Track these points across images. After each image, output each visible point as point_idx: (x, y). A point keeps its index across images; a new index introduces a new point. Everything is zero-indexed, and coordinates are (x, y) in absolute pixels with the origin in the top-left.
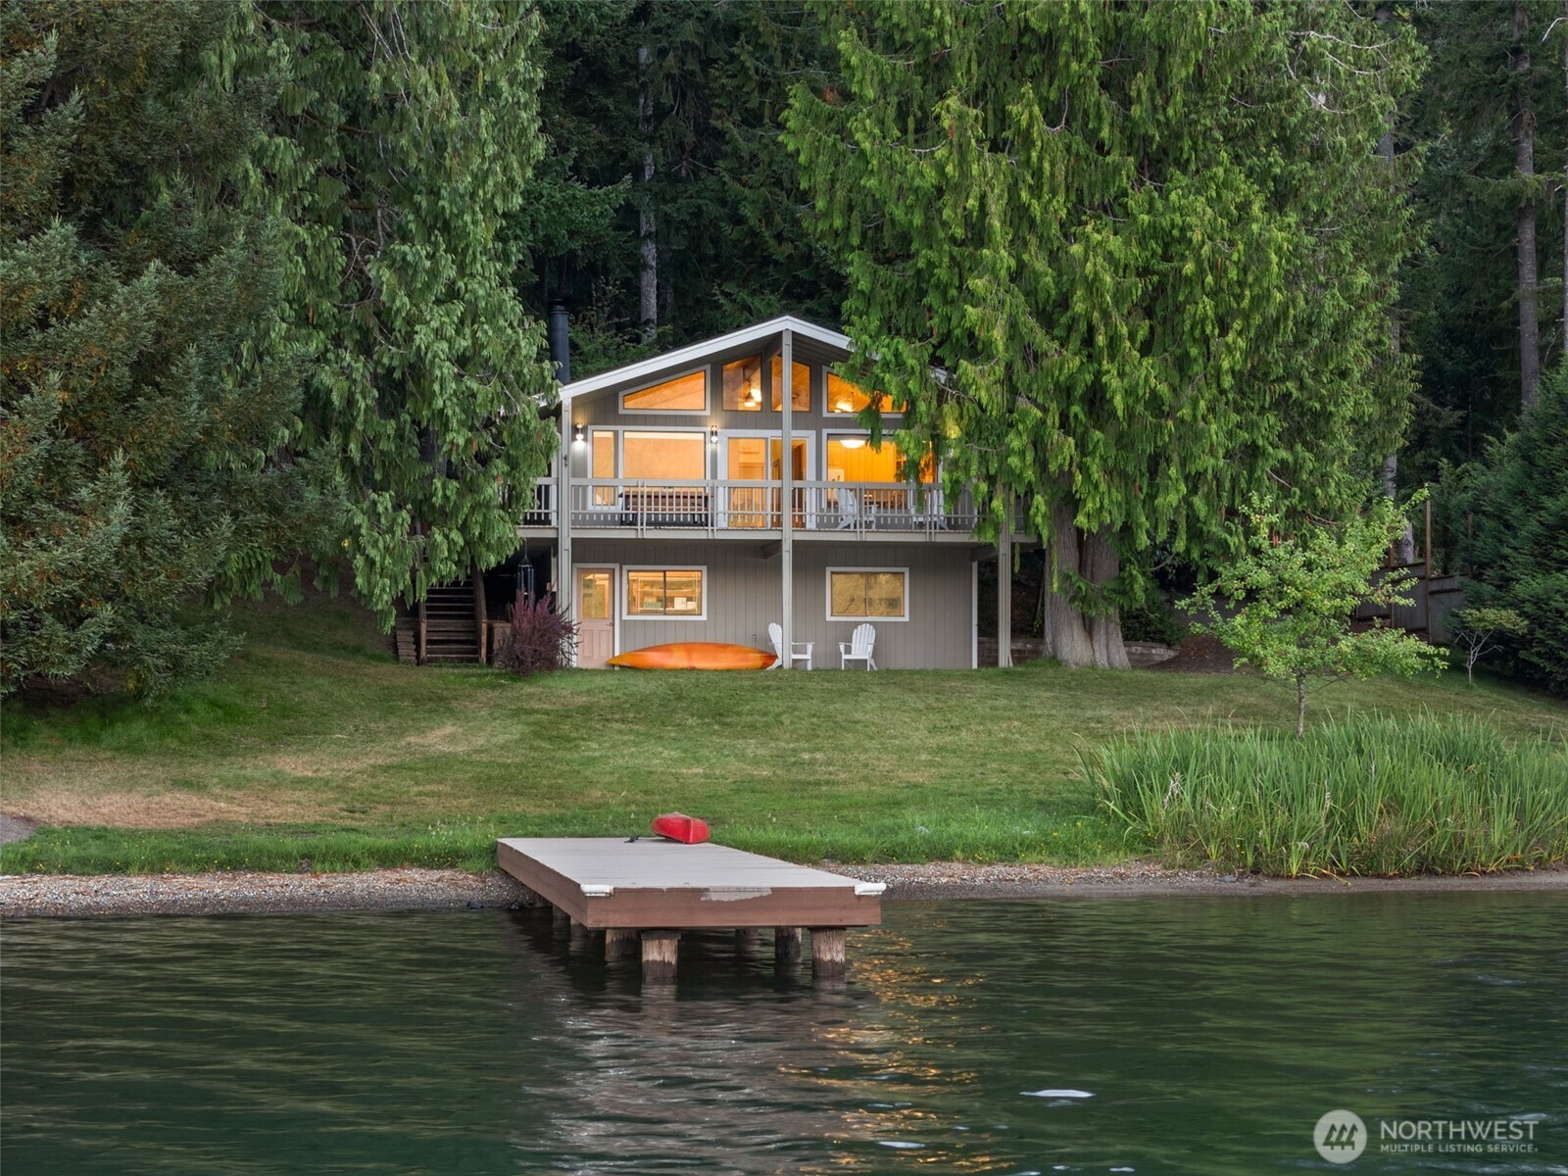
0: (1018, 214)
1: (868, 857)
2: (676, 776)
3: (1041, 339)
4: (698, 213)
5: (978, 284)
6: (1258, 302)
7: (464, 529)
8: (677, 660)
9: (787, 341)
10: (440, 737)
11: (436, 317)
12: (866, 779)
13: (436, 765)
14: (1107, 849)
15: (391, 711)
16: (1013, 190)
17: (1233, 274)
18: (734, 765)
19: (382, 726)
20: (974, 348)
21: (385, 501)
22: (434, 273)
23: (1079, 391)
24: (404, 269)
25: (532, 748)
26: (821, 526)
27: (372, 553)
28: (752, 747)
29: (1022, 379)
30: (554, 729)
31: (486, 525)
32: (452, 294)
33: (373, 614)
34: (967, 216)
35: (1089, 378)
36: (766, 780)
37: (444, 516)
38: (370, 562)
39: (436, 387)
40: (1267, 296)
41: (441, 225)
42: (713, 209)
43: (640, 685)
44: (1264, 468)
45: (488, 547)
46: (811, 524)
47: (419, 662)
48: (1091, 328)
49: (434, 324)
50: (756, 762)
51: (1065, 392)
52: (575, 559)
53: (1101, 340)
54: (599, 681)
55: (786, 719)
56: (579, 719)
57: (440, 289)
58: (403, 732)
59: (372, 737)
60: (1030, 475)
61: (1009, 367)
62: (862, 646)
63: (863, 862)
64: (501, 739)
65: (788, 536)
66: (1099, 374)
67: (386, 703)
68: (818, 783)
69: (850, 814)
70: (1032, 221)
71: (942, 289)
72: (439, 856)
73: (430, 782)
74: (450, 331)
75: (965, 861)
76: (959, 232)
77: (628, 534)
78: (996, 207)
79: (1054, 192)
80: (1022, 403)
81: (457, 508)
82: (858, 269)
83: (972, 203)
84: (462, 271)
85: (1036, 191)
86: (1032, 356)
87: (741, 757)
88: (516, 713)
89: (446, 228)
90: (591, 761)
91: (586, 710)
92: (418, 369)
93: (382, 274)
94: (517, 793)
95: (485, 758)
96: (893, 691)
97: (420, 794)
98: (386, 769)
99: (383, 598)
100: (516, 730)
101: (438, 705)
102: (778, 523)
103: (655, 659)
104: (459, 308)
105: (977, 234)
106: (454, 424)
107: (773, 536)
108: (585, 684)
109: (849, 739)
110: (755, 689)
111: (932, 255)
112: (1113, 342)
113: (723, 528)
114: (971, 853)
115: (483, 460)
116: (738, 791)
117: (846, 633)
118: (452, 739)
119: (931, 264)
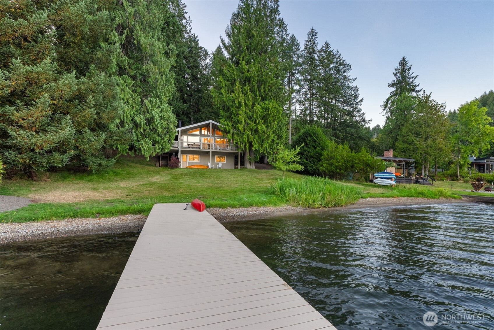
0: (245, 103)
1: (237, 207)
2: (196, 186)
3: (249, 122)
4: (197, 118)
5: (240, 112)
6: (278, 118)
7: (162, 145)
8: (195, 167)
9: (211, 124)
10: (156, 179)
11: (156, 110)
12: (227, 186)
13: (152, 184)
14: (281, 203)
15: (149, 174)
16: (245, 100)
17: (275, 114)
18: (206, 184)
19: (146, 176)
20: (239, 122)
21: (147, 140)
22: (156, 104)
23: (254, 129)
24: (151, 102)
25: (171, 180)
26: (215, 149)
27: (144, 147)
28: (208, 180)
29: (246, 127)
30: (176, 177)
31: (165, 145)
32: (159, 107)
33: (145, 158)
34: (239, 102)
35: (255, 127)
36: (211, 187)
37: (158, 143)
38: (144, 149)
39: (155, 120)
40: (279, 117)
41: (158, 96)
42: (199, 118)
43: (190, 170)
44: (275, 142)
45: (166, 148)
46: (213, 149)
47: (159, 166)
48: (256, 120)
49: (156, 111)
50: (209, 183)
51: (252, 130)
52: (181, 153)
53: (257, 122)
54: (184, 170)
55: (212, 176)
56: (180, 175)
57: (157, 106)
58: (150, 177)
59: (143, 178)
60: (246, 141)
61: (244, 126)
62: (220, 166)
63: (236, 207)
64: (166, 179)
65: (211, 151)
66: (257, 127)
67: (148, 173)
68: (220, 187)
69: (228, 194)
70: (247, 105)
71: (234, 114)
72: (137, 211)
73: (149, 187)
74: (159, 112)
75: (255, 206)
76: (237, 105)
77: (189, 149)
78: (243, 102)
79: (250, 101)
80: (246, 131)
81: (161, 142)
82: (222, 112)
83: (240, 100)
84: (161, 104)
85: (248, 101)
86: (247, 124)
87: (206, 182)
88: (171, 174)
89: (158, 97)
90: (182, 183)
91: (182, 174)
92: (153, 118)
93: (146, 102)
94: (166, 190)
95: (162, 182)
96: (226, 172)
97: (146, 190)
98: (141, 185)
99: (147, 155)
100: (169, 177)
101: (158, 173)
102: (209, 149)
103: (193, 167)
104: (160, 109)
105: (240, 105)
106: (159, 127)
107: (209, 150)
108: (182, 170)
109: (222, 179)
110: (207, 171)
111: (233, 109)
112: (259, 122)
113: (201, 149)
114: (257, 205)
115: (165, 135)
116: (207, 189)
117: (218, 164)
118: (157, 179)
119: (233, 111)
